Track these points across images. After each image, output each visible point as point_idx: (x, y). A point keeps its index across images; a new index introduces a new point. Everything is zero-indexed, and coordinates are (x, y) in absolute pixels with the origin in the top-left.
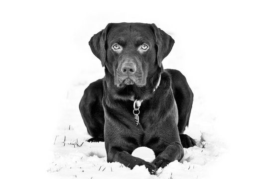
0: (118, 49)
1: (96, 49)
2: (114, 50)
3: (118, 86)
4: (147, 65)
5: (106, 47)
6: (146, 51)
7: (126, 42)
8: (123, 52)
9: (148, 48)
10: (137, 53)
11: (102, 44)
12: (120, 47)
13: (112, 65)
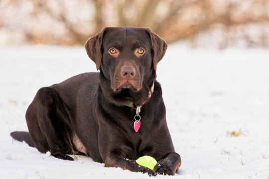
0: (115, 53)
1: (92, 52)
2: (111, 54)
3: (115, 90)
4: (143, 68)
5: (102, 50)
6: (142, 55)
7: (123, 47)
8: (119, 56)
9: (145, 52)
10: (134, 57)
11: (98, 48)
12: (117, 50)
13: (108, 69)
